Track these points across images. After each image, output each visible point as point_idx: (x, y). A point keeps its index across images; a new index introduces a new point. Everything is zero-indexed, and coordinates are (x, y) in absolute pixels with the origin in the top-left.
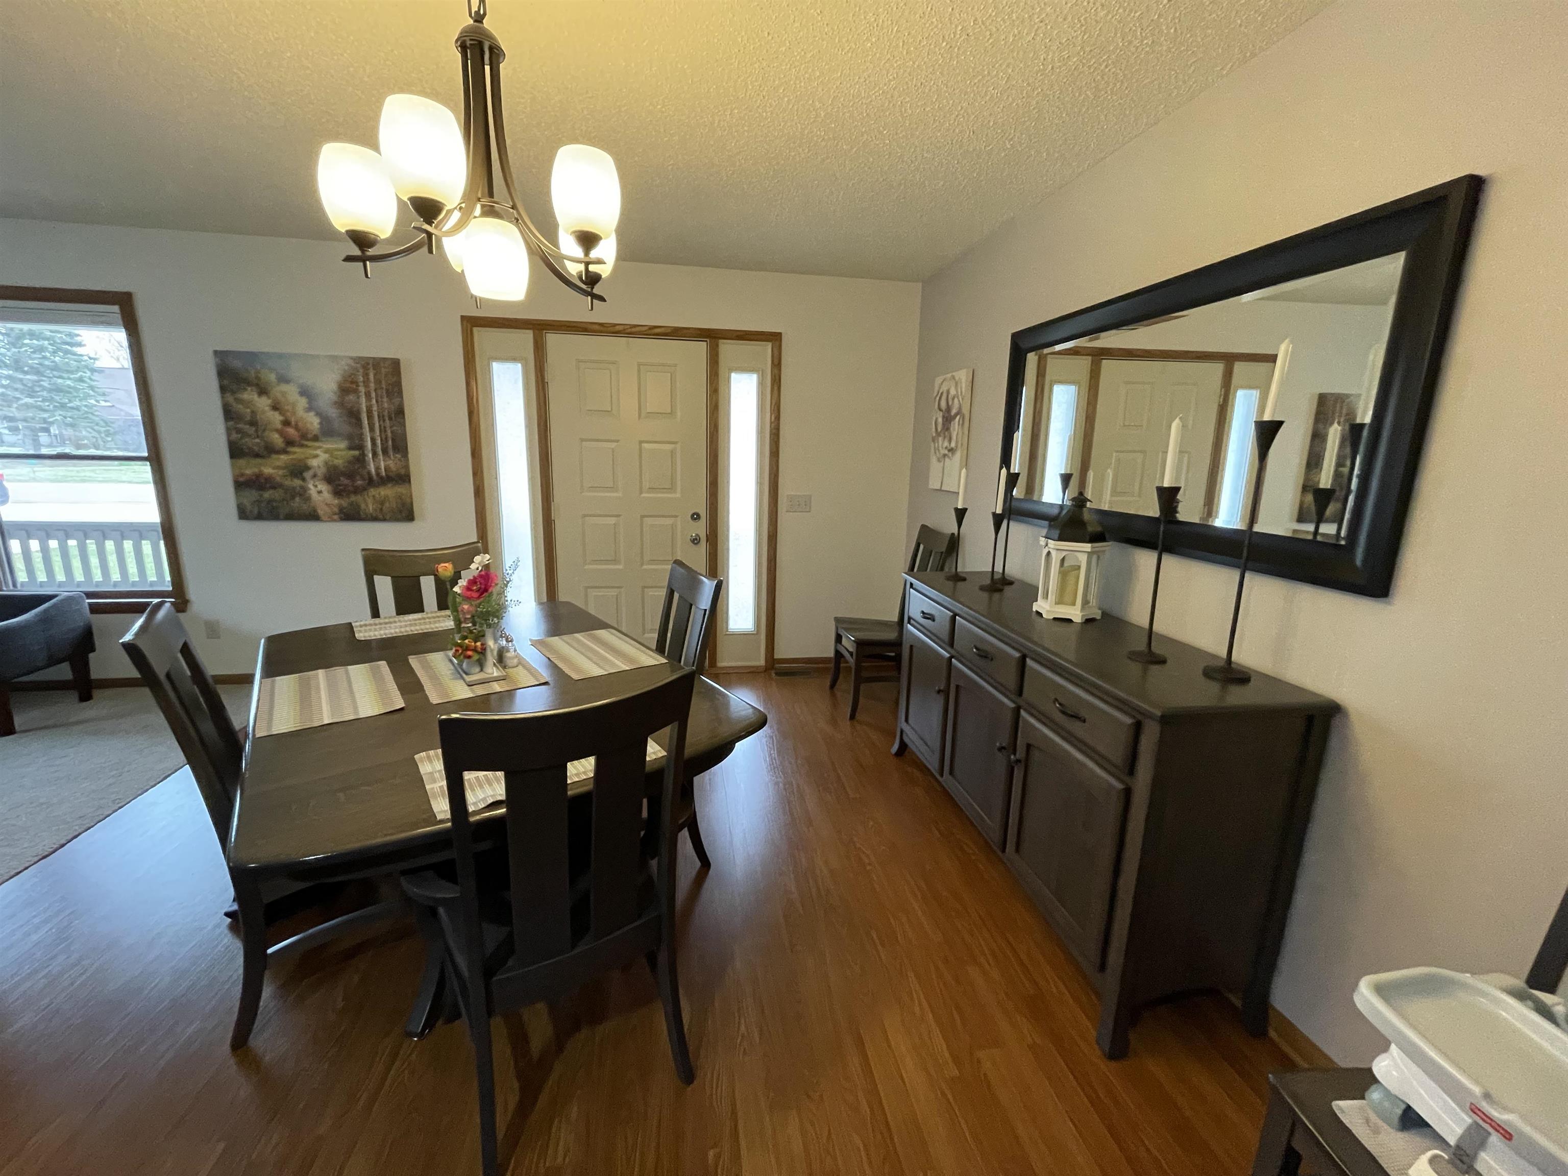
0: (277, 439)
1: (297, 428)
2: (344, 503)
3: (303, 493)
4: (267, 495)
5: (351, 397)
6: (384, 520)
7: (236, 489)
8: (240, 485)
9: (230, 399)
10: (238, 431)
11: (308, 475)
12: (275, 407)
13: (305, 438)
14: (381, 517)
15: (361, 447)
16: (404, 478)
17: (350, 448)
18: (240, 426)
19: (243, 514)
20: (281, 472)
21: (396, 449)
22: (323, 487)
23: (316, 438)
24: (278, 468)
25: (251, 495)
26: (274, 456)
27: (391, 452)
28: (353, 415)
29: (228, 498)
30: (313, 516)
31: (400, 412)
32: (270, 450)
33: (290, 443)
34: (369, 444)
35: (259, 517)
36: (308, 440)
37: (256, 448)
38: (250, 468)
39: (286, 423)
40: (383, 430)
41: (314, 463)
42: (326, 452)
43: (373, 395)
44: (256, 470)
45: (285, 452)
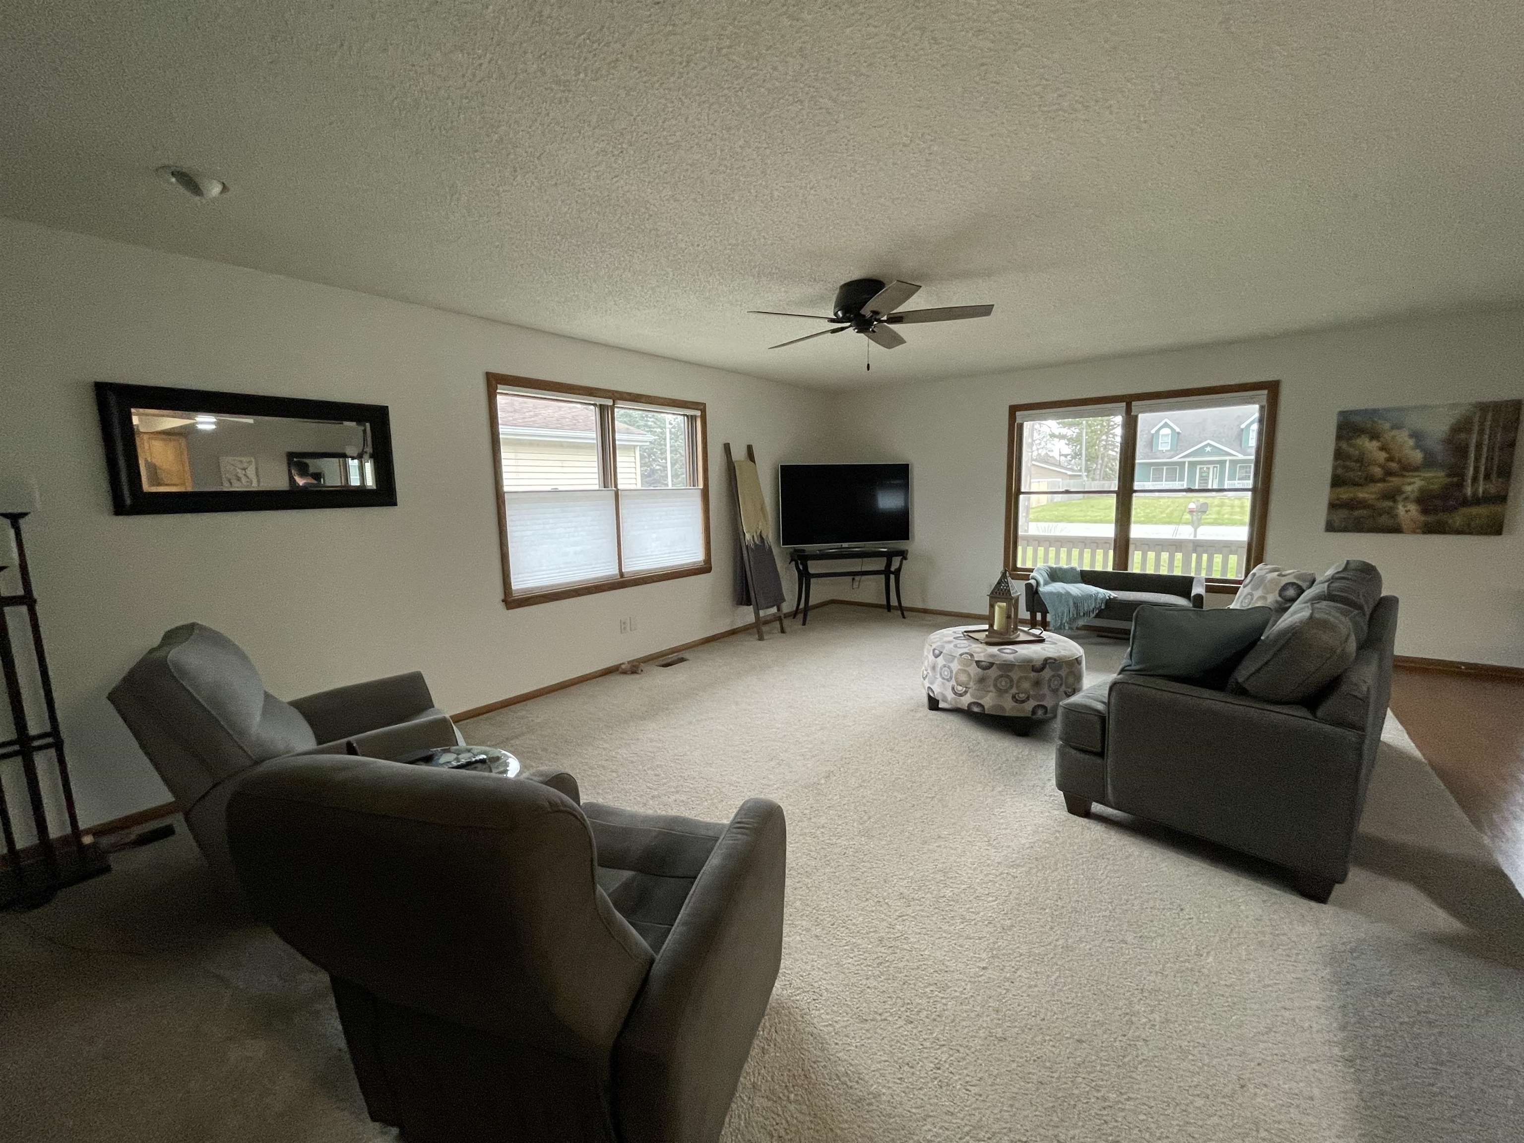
0: (1377, 471)
1: (1400, 462)
2: (1430, 519)
3: (1391, 513)
4: (1356, 513)
5: (1463, 436)
6: (1471, 533)
7: (1329, 508)
8: (1333, 506)
9: (1344, 446)
10: (1345, 467)
11: (1399, 498)
12: (1382, 449)
13: (1407, 468)
14: (1468, 531)
15: (1462, 476)
16: (1502, 498)
17: (1449, 476)
18: (1348, 463)
19: (1330, 527)
20: (1373, 496)
21: (1500, 474)
22: (1413, 508)
23: (1417, 469)
24: (1371, 493)
25: (1343, 513)
26: (1372, 485)
27: (1494, 477)
28: (1461, 451)
29: (1321, 514)
30: (1396, 529)
31: (1512, 444)
32: (1371, 479)
33: (1389, 473)
34: (1471, 471)
35: (1345, 530)
36: (1408, 471)
37: (1357, 479)
38: (1346, 494)
39: (1391, 459)
40: (1490, 459)
41: (1408, 488)
42: (1424, 479)
43: (1487, 431)
44: (1352, 495)
45: (1383, 480)
